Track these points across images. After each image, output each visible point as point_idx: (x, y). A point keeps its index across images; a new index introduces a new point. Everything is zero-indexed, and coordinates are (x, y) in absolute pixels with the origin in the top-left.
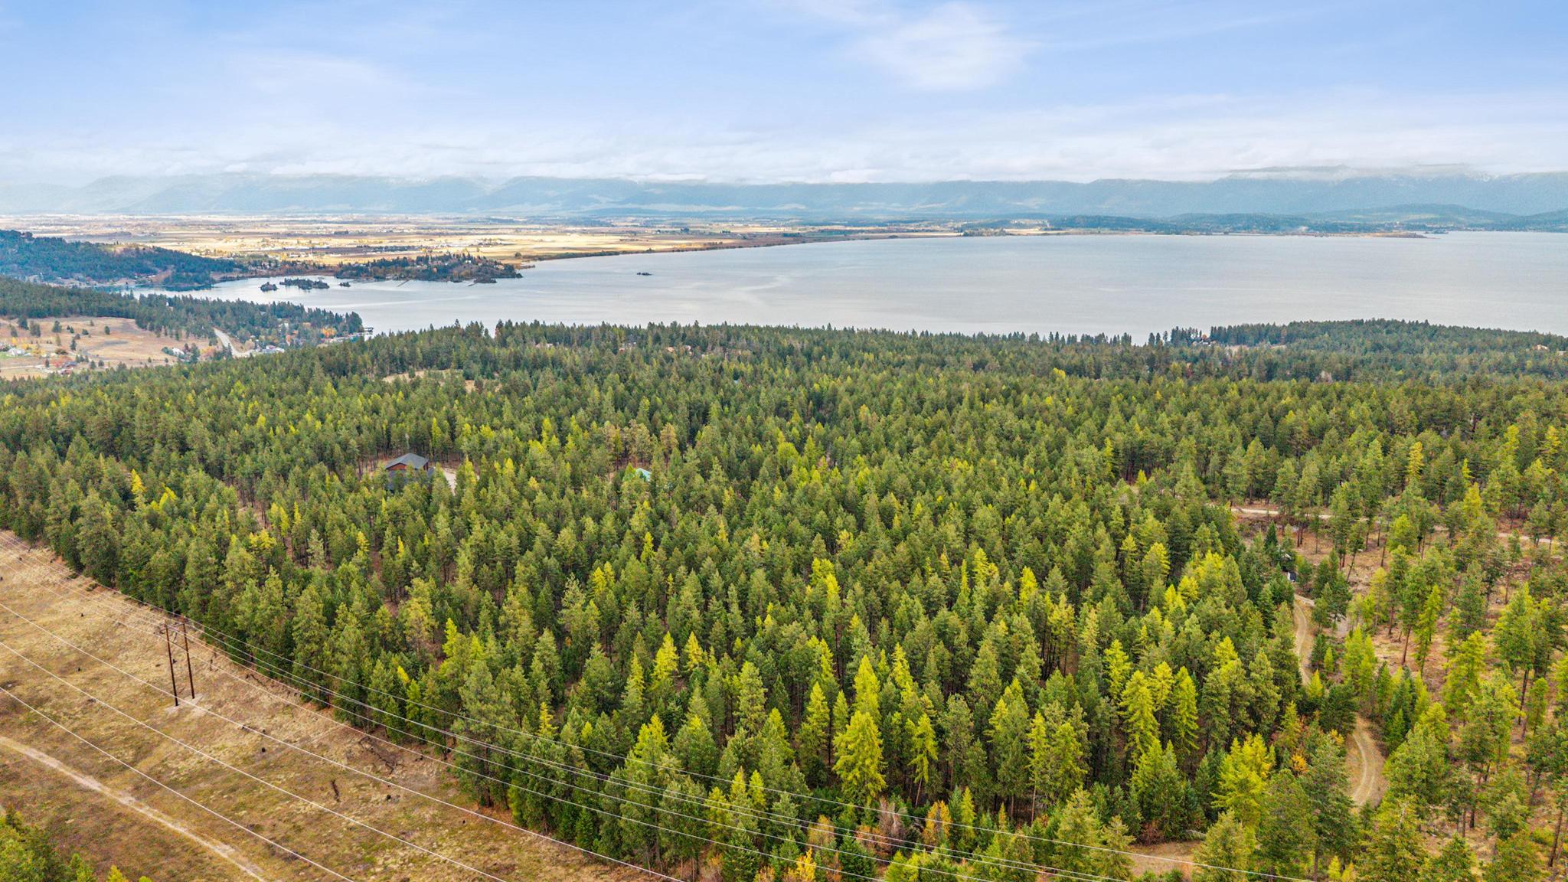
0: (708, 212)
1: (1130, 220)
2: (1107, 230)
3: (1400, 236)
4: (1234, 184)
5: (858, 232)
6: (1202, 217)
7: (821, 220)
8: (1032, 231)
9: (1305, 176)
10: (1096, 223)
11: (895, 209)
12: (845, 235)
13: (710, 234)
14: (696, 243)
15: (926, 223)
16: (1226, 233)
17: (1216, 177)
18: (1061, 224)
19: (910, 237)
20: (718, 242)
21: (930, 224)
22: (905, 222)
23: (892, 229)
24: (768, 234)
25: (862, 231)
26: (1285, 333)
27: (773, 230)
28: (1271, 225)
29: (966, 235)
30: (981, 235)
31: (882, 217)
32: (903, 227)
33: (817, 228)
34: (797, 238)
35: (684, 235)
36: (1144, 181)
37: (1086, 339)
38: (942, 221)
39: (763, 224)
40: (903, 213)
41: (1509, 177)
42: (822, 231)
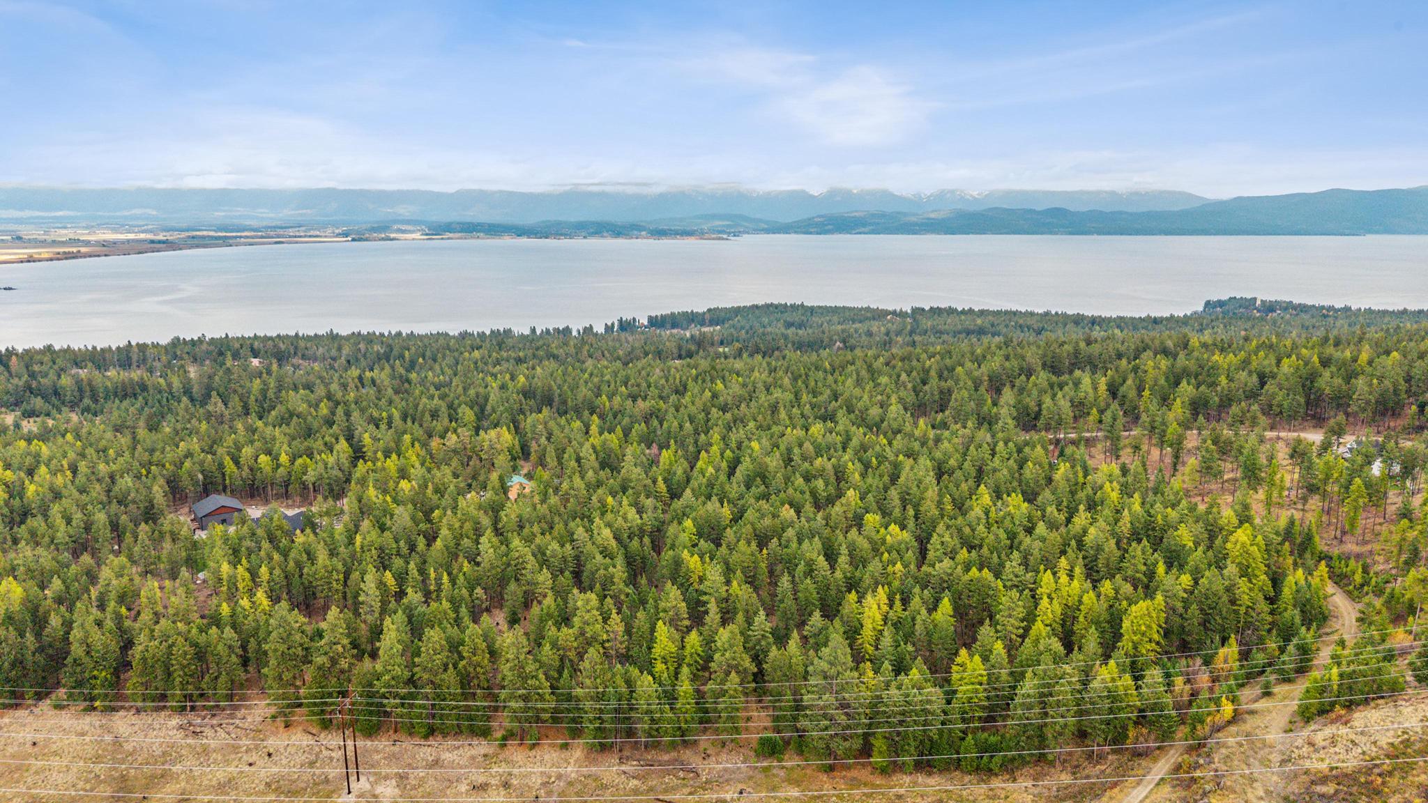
0: (37, 217)
1: (499, 226)
2: (482, 235)
3: (714, 239)
4: (575, 196)
5: (236, 237)
6: (559, 223)
7: (184, 225)
8: (413, 236)
9: (631, 190)
10: (470, 229)
11: (265, 215)
12: (225, 242)
13: (54, 242)
14: (45, 252)
15: (303, 228)
16: (585, 237)
17: (562, 189)
18: (438, 230)
19: (297, 243)
20: (75, 250)
21: (310, 230)
22: (281, 228)
23: (274, 234)
24: (128, 241)
25: (241, 237)
26: (707, 316)
27: (131, 236)
28: (619, 231)
29: (353, 240)
30: (366, 240)
31: (254, 223)
32: (281, 232)
33: (187, 234)
34: (169, 245)
35: (18, 243)
36: (501, 192)
37: (557, 330)
38: (324, 226)
39: (115, 231)
40: (271, 219)
41: (769, 193)
42: (193, 237)
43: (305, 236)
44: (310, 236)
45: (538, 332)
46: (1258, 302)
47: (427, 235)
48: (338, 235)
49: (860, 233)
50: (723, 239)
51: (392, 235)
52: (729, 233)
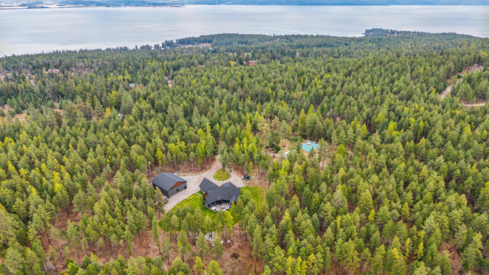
1: (89, 2)
10: (76, 3)
18: (63, 3)
37: (145, 47)
43: (6, 6)
44: (8, 6)
45: (139, 48)
46: (389, 31)
47: (59, 5)
48: (20, 6)
49: (228, 4)
50: (179, 7)
51: (45, 6)
52: (180, 4)
